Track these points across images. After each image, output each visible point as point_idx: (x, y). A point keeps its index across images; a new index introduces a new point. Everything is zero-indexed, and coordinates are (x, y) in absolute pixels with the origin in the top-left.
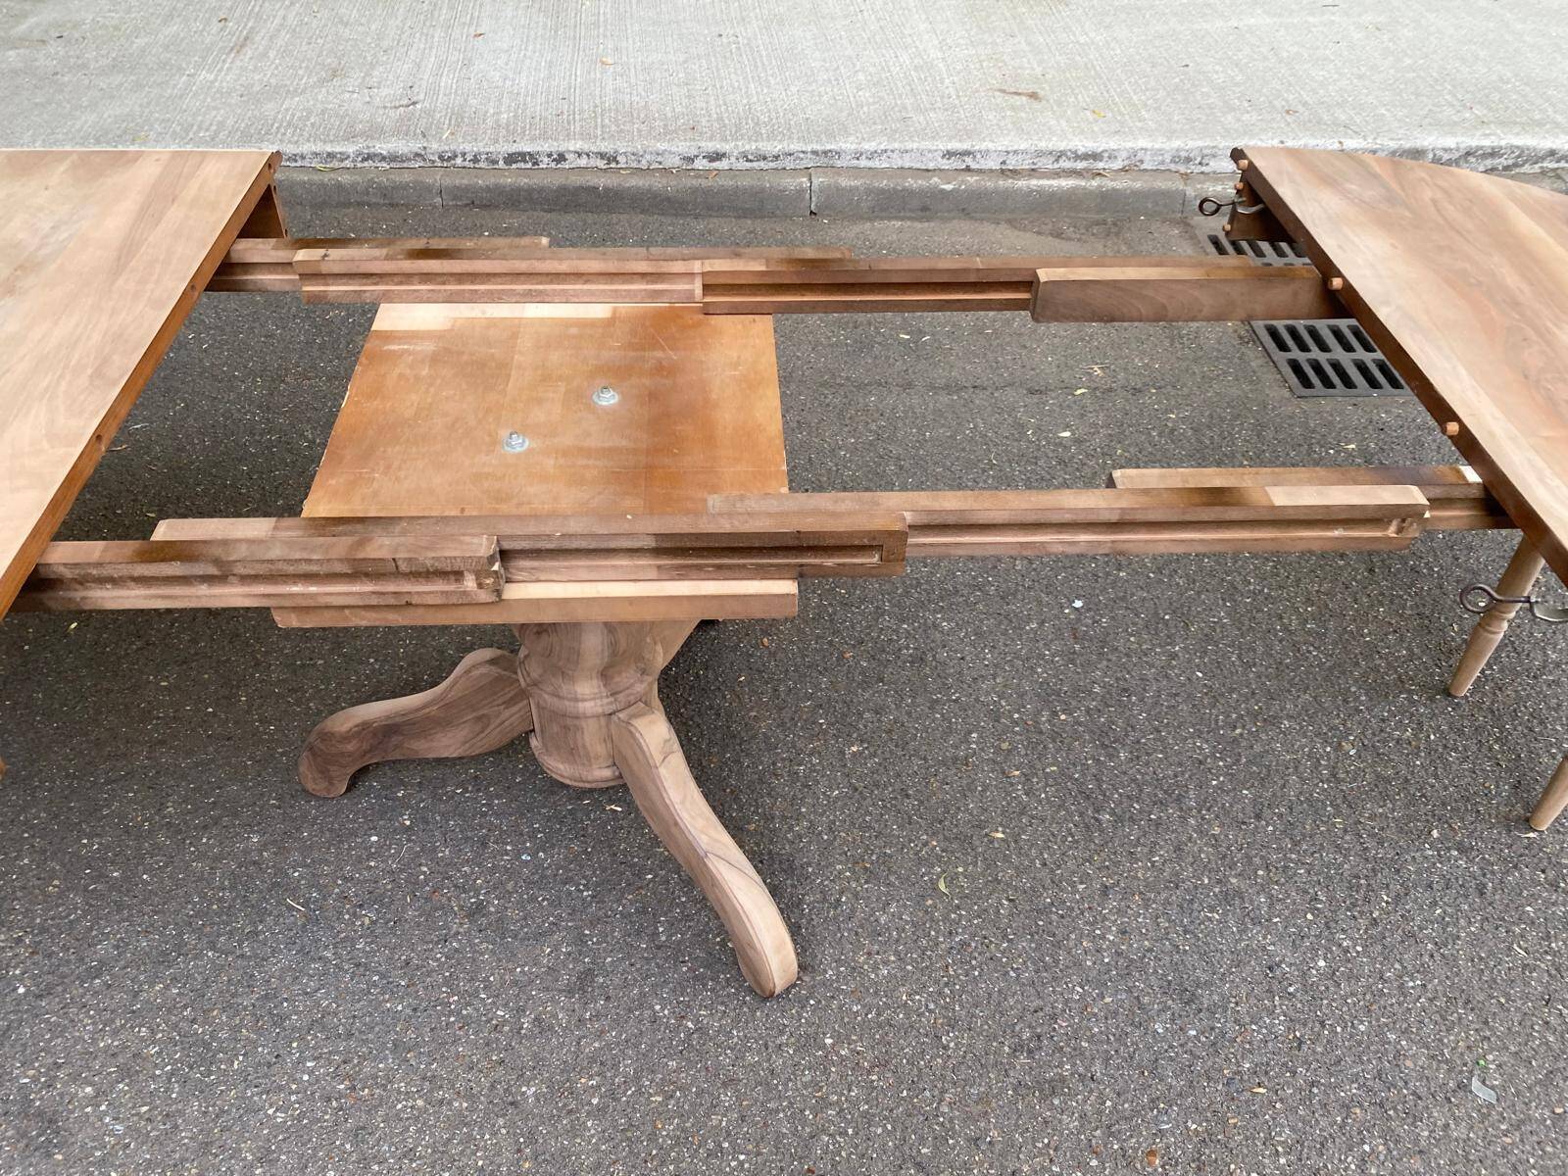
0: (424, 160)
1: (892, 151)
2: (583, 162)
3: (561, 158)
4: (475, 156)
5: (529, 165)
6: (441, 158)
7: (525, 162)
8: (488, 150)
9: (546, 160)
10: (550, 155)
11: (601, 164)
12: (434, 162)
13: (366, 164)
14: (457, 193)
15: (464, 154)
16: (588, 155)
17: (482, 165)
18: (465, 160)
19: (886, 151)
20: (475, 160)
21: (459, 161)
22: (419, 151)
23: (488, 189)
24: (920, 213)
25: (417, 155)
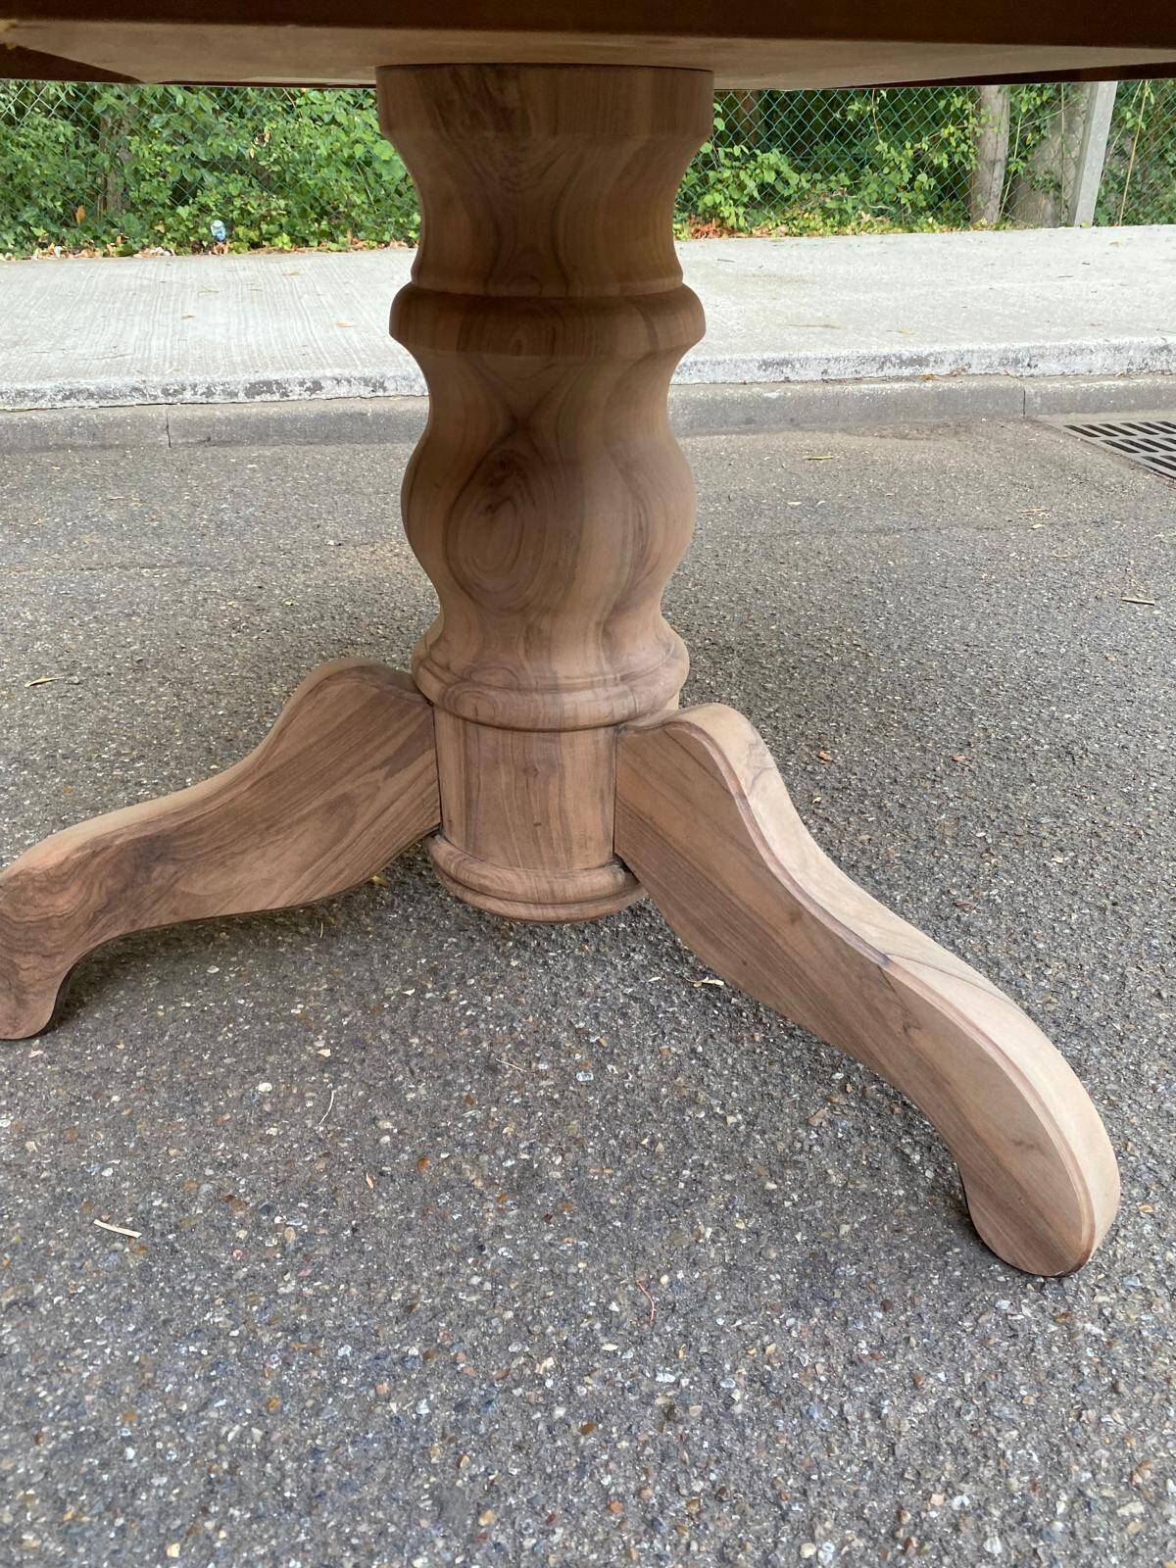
0: (144, 395)
1: (703, 363)
2: (343, 390)
3: (317, 386)
4: (208, 388)
5: (277, 397)
6: (165, 392)
7: (272, 393)
8: (225, 380)
9: (297, 389)
10: (302, 384)
11: (366, 392)
12: (156, 397)
13: (67, 403)
14: (188, 427)
15: (194, 387)
16: (349, 382)
17: (216, 399)
18: (195, 394)
19: (696, 364)
20: (209, 393)
21: (188, 395)
22: (137, 385)
23: (228, 421)
24: (743, 426)
25: (136, 389)
